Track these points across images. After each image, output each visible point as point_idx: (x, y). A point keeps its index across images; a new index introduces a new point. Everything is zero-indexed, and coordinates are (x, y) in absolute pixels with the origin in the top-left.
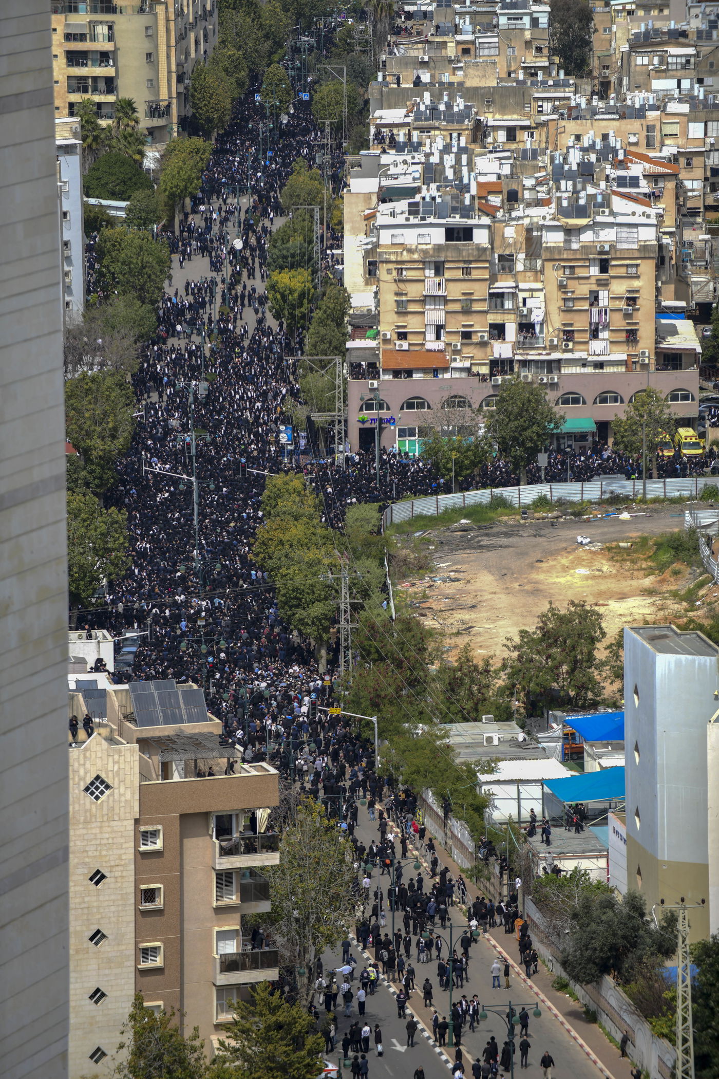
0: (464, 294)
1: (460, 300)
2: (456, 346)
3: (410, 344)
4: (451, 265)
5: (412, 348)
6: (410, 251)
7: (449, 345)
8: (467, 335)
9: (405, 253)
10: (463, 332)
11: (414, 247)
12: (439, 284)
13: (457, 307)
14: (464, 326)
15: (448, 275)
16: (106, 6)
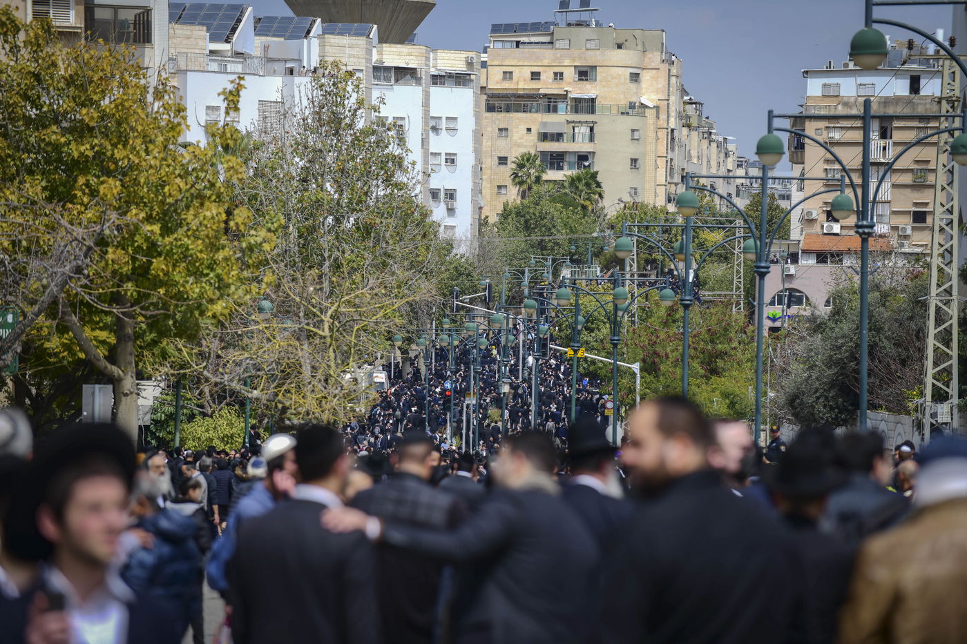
0: (917, 162)
1: (911, 170)
2: (904, 229)
3: (842, 227)
4: (902, 124)
5: (845, 232)
6: (846, 104)
7: (895, 228)
8: (919, 217)
9: (840, 107)
10: (914, 212)
11: (852, 100)
12: (884, 148)
13: (907, 179)
14: (916, 204)
15: (897, 136)
16: (588, 105)
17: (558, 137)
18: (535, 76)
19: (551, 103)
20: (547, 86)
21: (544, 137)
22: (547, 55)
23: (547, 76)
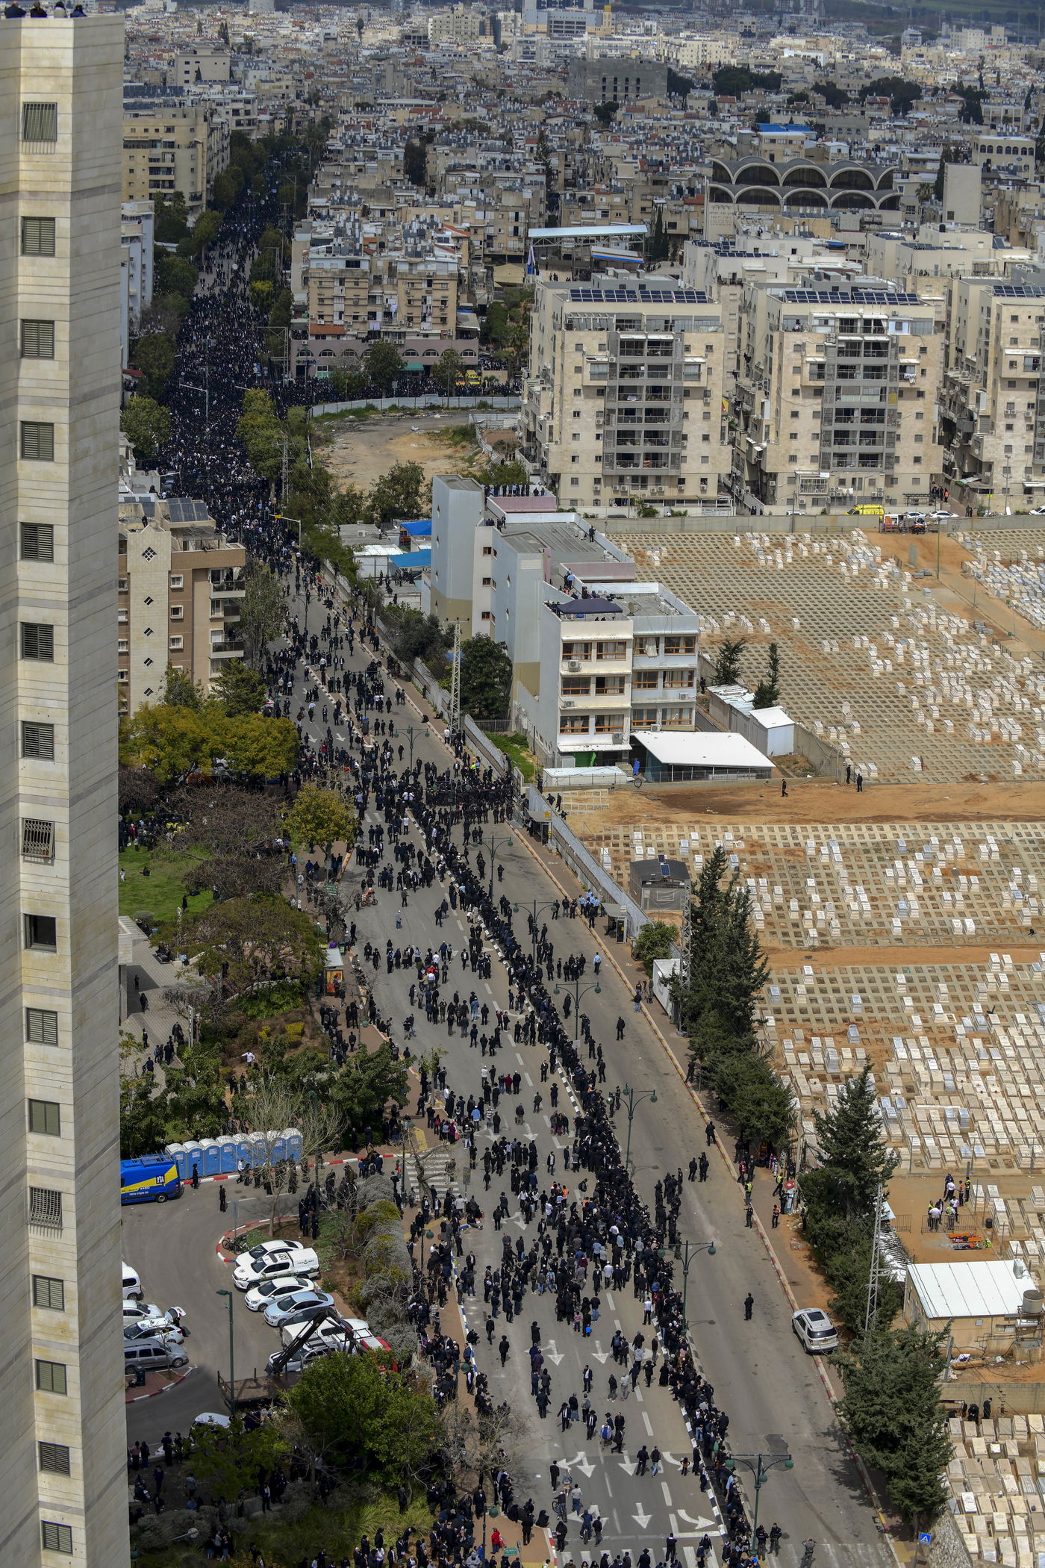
0: (355, 295)
1: (353, 299)
2: (350, 323)
3: (325, 321)
4: (348, 280)
5: (326, 323)
6: (326, 272)
7: (346, 322)
8: (356, 317)
9: (324, 273)
11: (328, 270)
12: (342, 290)
13: (351, 302)
14: (354, 312)
15: (347, 285)
16: (171, 145)
17: (158, 160)
18: (146, 130)
19: (153, 144)
20: (152, 135)
21: (151, 160)
22: (151, 121)
23: (152, 130)
